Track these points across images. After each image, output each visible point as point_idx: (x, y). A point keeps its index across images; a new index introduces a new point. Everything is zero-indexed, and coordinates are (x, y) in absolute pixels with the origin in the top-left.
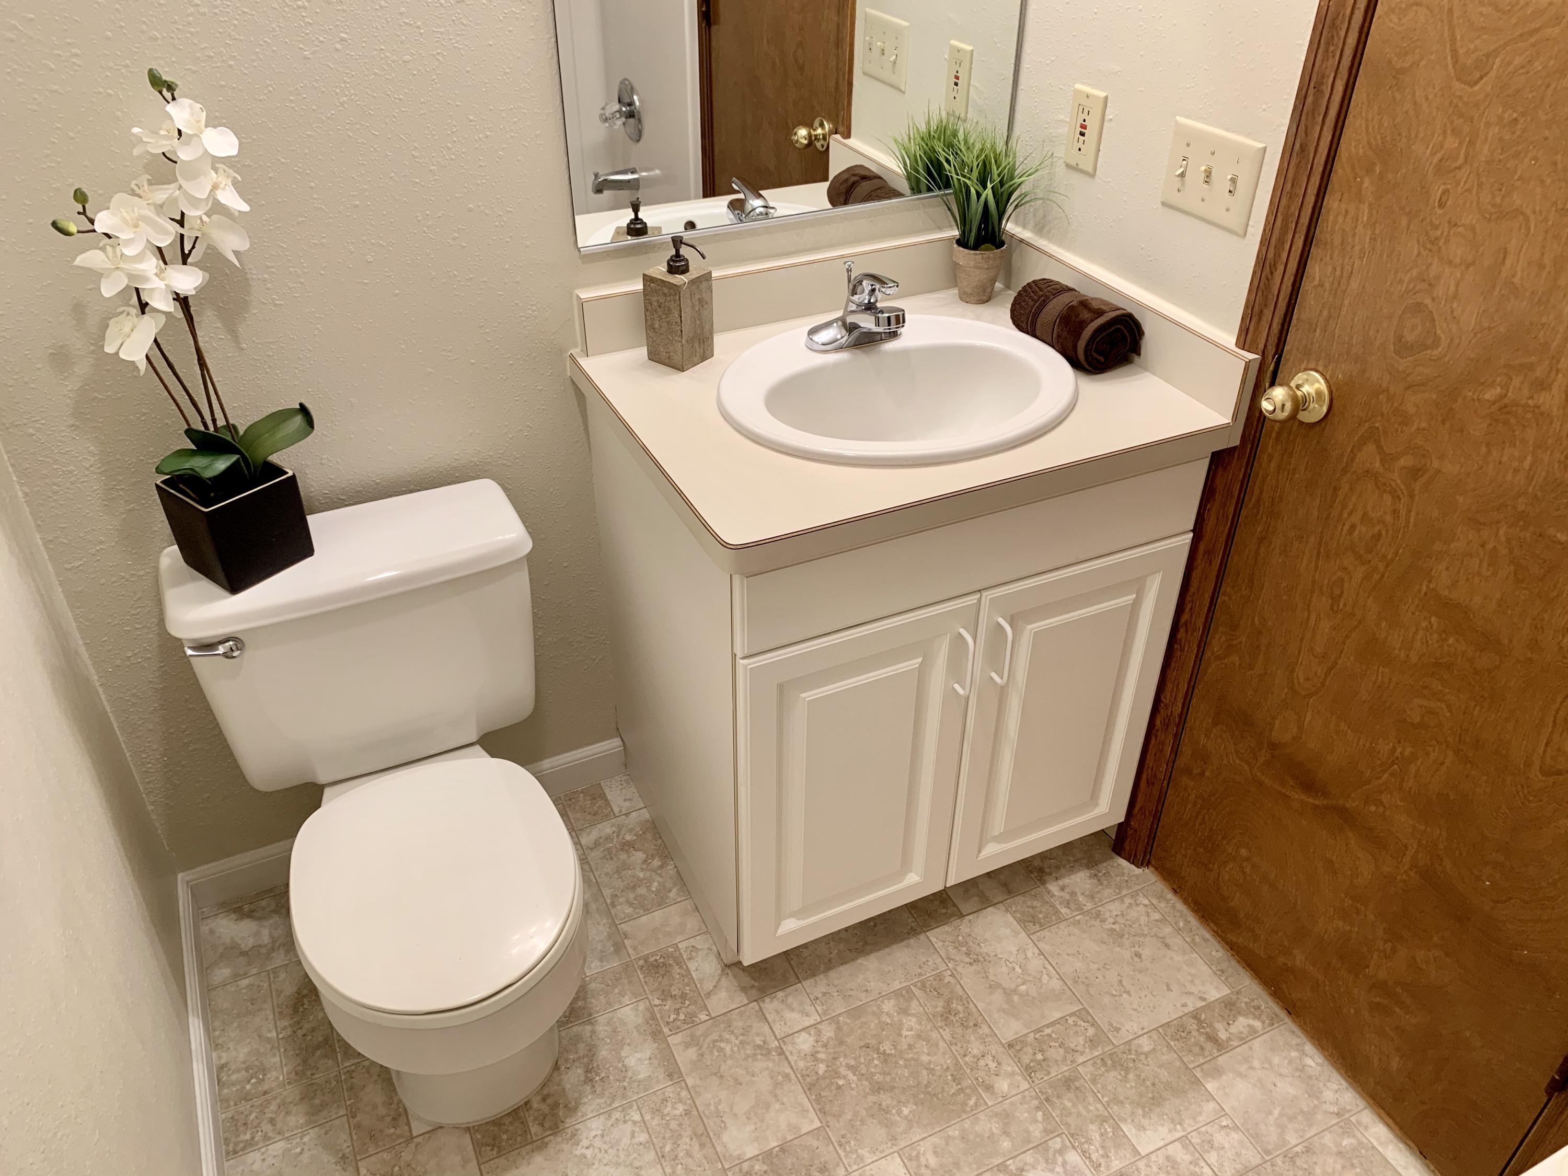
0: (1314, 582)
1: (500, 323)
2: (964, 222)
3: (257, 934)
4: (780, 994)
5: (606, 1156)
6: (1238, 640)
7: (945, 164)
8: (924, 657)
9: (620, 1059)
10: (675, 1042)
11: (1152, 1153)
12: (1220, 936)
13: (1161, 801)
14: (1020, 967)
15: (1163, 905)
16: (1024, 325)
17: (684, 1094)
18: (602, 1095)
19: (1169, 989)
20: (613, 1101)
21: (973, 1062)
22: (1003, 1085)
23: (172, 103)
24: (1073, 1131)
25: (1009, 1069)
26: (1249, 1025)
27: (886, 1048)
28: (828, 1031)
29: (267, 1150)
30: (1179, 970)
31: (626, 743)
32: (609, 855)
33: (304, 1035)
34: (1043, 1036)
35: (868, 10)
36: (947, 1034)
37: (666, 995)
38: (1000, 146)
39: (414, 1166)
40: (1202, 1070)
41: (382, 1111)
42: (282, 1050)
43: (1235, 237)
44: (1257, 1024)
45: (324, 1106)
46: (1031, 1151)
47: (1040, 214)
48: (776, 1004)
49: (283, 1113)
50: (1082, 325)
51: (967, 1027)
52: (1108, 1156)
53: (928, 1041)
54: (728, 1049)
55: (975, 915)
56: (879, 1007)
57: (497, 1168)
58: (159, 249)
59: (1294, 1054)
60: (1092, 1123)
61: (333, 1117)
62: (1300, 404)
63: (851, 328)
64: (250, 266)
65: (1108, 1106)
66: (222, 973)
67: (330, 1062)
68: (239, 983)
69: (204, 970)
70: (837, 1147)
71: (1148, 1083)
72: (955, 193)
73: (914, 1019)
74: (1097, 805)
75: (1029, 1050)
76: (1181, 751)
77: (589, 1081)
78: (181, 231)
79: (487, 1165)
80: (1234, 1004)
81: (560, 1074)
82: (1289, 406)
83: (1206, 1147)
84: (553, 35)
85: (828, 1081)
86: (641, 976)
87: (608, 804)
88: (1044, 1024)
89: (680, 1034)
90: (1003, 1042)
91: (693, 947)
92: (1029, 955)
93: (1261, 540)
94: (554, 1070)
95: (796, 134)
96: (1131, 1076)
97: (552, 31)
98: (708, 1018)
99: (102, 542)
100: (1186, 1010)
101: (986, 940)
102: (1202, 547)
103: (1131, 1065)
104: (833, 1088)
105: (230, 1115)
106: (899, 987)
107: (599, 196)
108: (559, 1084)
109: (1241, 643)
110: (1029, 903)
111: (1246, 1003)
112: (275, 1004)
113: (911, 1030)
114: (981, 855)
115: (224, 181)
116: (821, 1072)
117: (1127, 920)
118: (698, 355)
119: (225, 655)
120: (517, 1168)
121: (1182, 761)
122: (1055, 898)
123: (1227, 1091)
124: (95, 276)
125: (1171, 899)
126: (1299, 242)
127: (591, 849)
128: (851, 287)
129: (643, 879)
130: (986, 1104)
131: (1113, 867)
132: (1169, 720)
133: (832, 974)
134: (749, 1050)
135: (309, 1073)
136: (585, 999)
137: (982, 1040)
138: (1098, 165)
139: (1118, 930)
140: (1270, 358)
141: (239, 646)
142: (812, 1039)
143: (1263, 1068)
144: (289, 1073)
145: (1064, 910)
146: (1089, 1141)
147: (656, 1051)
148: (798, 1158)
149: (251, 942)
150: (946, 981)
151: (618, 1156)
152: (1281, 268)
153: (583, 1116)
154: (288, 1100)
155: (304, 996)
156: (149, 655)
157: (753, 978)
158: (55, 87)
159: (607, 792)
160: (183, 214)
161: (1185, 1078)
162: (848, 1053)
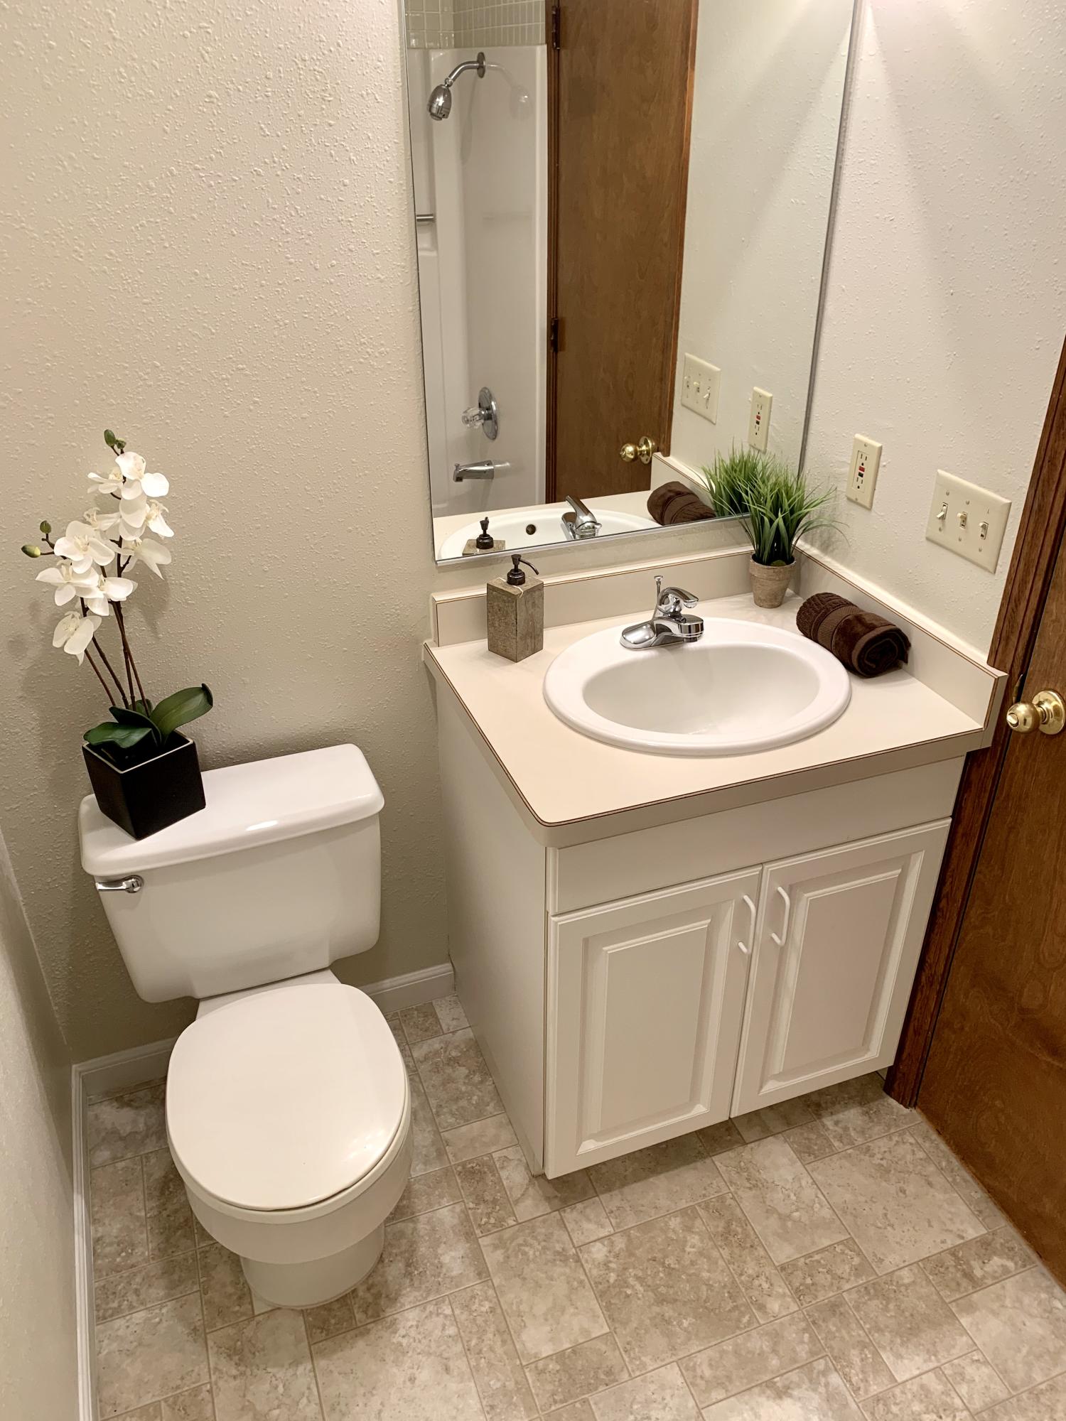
0: (1055, 871)
1: (368, 619)
2: (759, 540)
3: (135, 1122)
4: (579, 1206)
5: (419, 1345)
6: (992, 914)
7: (744, 495)
8: (712, 917)
9: (436, 1256)
10: (485, 1243)
11: (907, 1381)
12: (979, 1179)
13: (926, 1048)
14: (795, 1195)
15: (927, 1144)
16: (808, 632)
17: (491, 1292)
18: (419, 1289)
19: (930, 1226)
20: (428, 1295)
21: (748, 1281)
22: (774, 1306)
23: (121, 456)
24: (835, 1354)
25: (781, 1290)
26: (1002, 1265)
27: (671, 1262)
28: (620, 1243)
29: (131, 1318)
30: (940, 1207)
31: (457, 970)
32: (437, 1069)
33: (168, 1216)
34: (813, 1261)
35: (687, 354)
36: (726, 1253)
37: (480, 1200)
38: (791, 480)
39: (253, 1342)
40: (957, 1305)
41: (230, 1290)
42: (149, 1228)
43: (987, 573)
44: (1011, 1265)
45: (181, 1281)
46: (797, 1370)
47: (825, 535)
48: (575, 1214)
49: (147, 1286)
50: (856, 637)
51: (744, 1248)
52: (867, 1381)
53: (709, 1258)
54: (531, 1253)
55: (757, 1143)
56: (666, 1223)
57: (325, 1349)
58: (102, 567)
59: (1043, 1296)
60: (854, 1348)
61: (188, 1292)
62: (1040, 719)
63: (659, 630)
64: (171, 574)
65: (870, 1333)
66: (104, 1155)
67: (189, 1242)
68: (117, 1164)
69: (88, 1151)
70: (623, 1352)
71: (907, 1314)
72: (752, 517)
73: (697, 1237)
74: (868, 1050)
75: (799, 1273)
76: (944, 1008)
77: (408, 1274)
78: (119, 551)
79: (316, 1346)
80: (989, 1244)
81: (383, 1267)
82: (1030, 720)
83: (958, 1379)
84: (422, 396)
85: (617, 1290)
86: (459, 1181)
87: (437, 1020)
88: (813, 1250)
89: (491, 1236)
90: (777, 1264)
91: (505, 1157)
92: (804, 1183)
93: (1011, 829)
94: (378, 1263)
95: (624, 450)
96: (891, 1306)
97: (422, 394)
98: (515, 1223)
99: (35, 789)
100: (945, 1247)
101: (765, 1168)
102: (960, 830)
103: (892, 1295)
104: (622, 1297)
105: (102, 1284)
106: (685, 1206)
107: (459, 483)
108: (382, 1276)
109: (994, 916)
110: (805, 1135)
111: (1002, 1244)
112: (146, 1185)
113: (693, 1247)
114: (763, 1090)
115: (156, 513)
116: (612, 1281)
117: (894, 1157)
118: (530, 648)
119: (128, 890)
120: (342, 1350)
121: (945, 1015)
122: (829, 1132)
123: (980, 1327)
124: (52, 588)
125: (935, 1140)
126: (1039, 584)
127: (421, 1062)
128: (660, 597)
129: (465, 1092)
130: (758, 1322)
131: (883, 1105)
132: (933, 979)
133: (626, 1190)
134: (549, 1255)
135: (170, 1251)
136: (409, 1199)
137: (758, 1260)
138: (875, 501)
139: (885, 1165)
140: (1016, 676)
141: (139, 882)
142: (605, 1249)
143: (1014, 1307)
144: (153, 1250)
145: (836, 1144)
146: (850, 1365)
147: (468, 1251)
148: (587, 1361)
149: (129, 1129)
150: (727, 1203)
151: (430, 1347)
152: (1023, 604)
153: (401, 1307)
154: (152, 1274)
155: (171, 1180)
156: (65, 882)
157: (556, 1189)
158: (33, 442)
159: (437, 1010)
160: (121, 538)
161: (941, 1312)
162: (637, 1265)
